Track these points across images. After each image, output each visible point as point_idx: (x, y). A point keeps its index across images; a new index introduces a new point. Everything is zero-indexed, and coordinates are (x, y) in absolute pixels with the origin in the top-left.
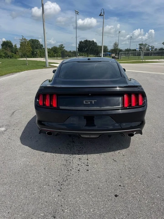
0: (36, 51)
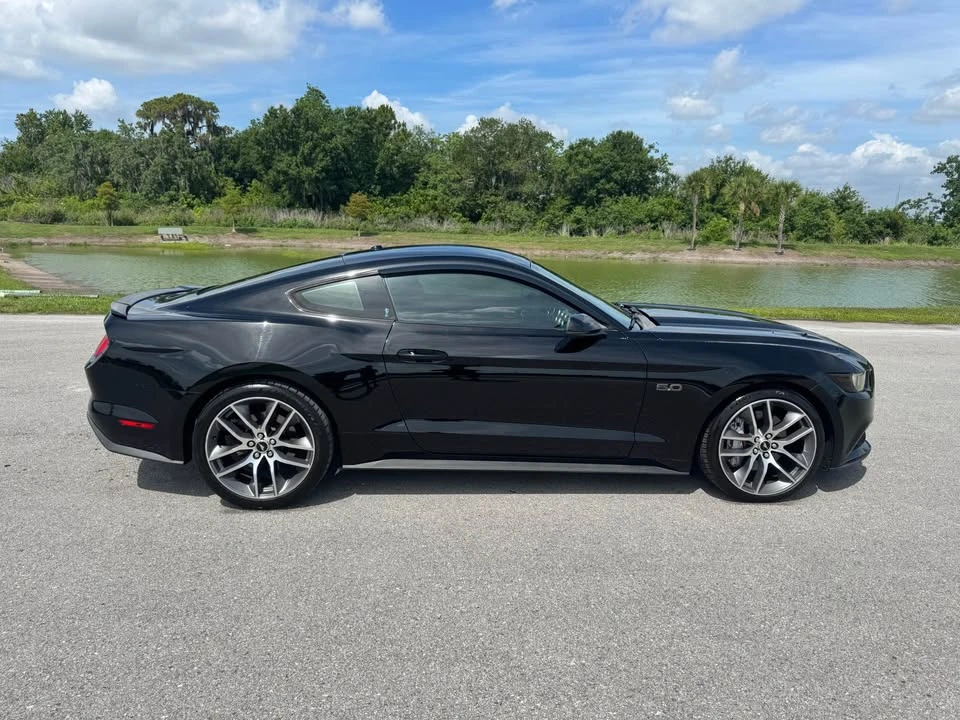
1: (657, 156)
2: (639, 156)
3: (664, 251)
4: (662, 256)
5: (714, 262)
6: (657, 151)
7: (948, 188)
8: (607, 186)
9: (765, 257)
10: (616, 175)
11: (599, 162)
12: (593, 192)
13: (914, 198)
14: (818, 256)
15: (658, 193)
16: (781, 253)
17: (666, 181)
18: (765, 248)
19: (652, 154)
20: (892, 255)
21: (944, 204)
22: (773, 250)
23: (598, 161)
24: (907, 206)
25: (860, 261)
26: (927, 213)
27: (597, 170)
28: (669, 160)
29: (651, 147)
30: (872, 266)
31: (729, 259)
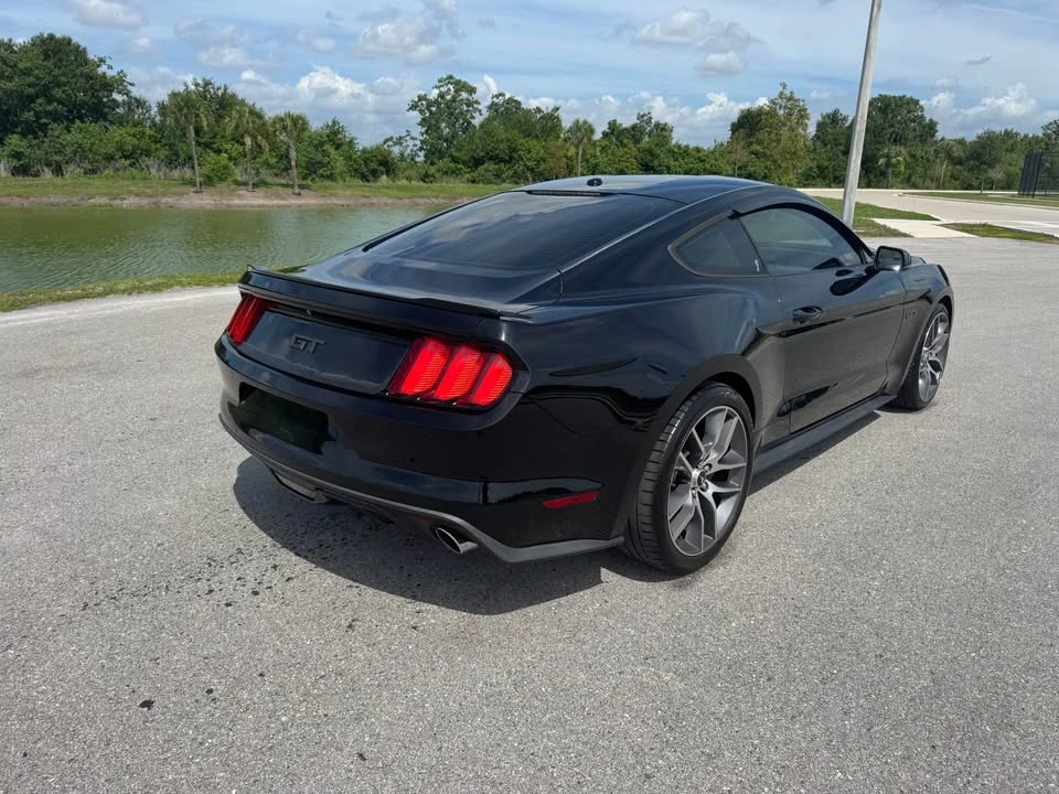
0: (888, 156)
1: (110, 73)
2: (86, 70)
3: (164, 195)
4: (164, 200)
5: (229, 206)
6: (110, 67)
7: (423, 126)
8: (50, 108)
9: (283, 199)
10: (57, 92)
11: (29, 75)
12: (29, 116)
13: (396, 136)
14: (335, 195)
15: (121, 121)
16: (299, 194)
17: (128, 105)
18: (280, 188)
19: (103, 69)
20: (401, 194)
21: (422, 142)
22: (289, 191)
23: (27, 72)
24: (390, 143)
25: (374, 200)
26: (408, 151)
27: (29, 86)
28: (128, 79)
29: (102, 61)
30: (386, 204)
31: (245, 202)
